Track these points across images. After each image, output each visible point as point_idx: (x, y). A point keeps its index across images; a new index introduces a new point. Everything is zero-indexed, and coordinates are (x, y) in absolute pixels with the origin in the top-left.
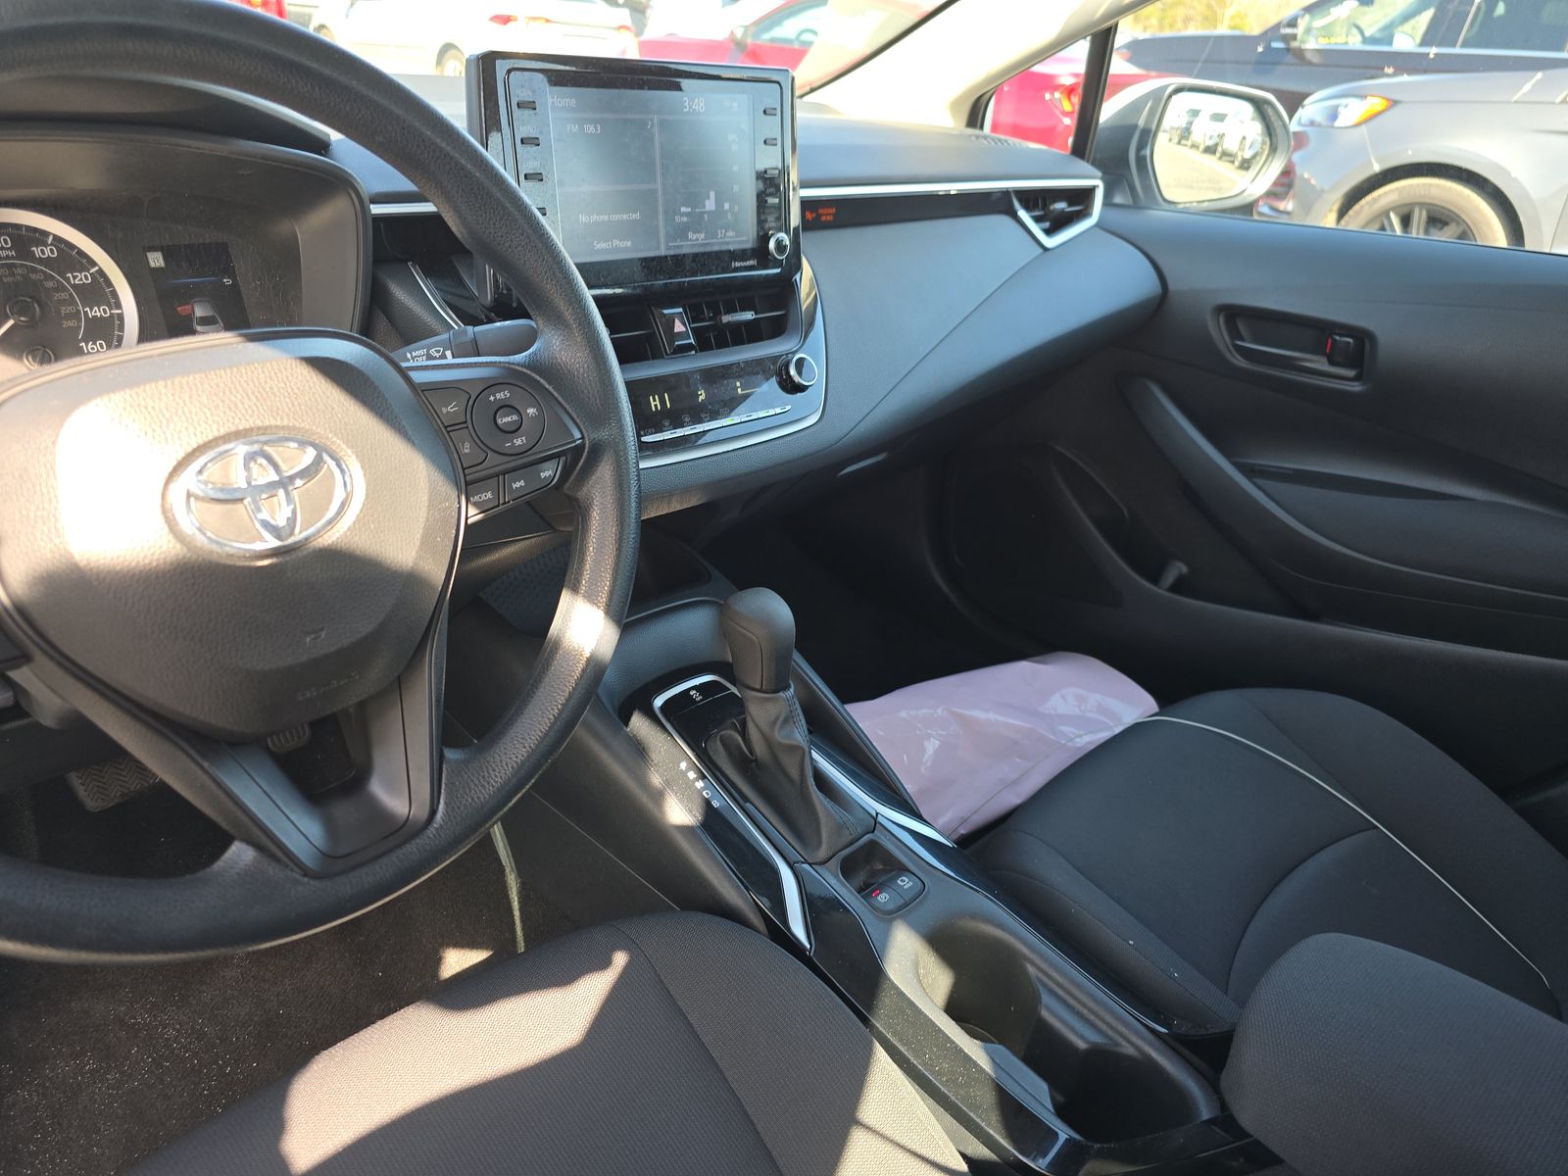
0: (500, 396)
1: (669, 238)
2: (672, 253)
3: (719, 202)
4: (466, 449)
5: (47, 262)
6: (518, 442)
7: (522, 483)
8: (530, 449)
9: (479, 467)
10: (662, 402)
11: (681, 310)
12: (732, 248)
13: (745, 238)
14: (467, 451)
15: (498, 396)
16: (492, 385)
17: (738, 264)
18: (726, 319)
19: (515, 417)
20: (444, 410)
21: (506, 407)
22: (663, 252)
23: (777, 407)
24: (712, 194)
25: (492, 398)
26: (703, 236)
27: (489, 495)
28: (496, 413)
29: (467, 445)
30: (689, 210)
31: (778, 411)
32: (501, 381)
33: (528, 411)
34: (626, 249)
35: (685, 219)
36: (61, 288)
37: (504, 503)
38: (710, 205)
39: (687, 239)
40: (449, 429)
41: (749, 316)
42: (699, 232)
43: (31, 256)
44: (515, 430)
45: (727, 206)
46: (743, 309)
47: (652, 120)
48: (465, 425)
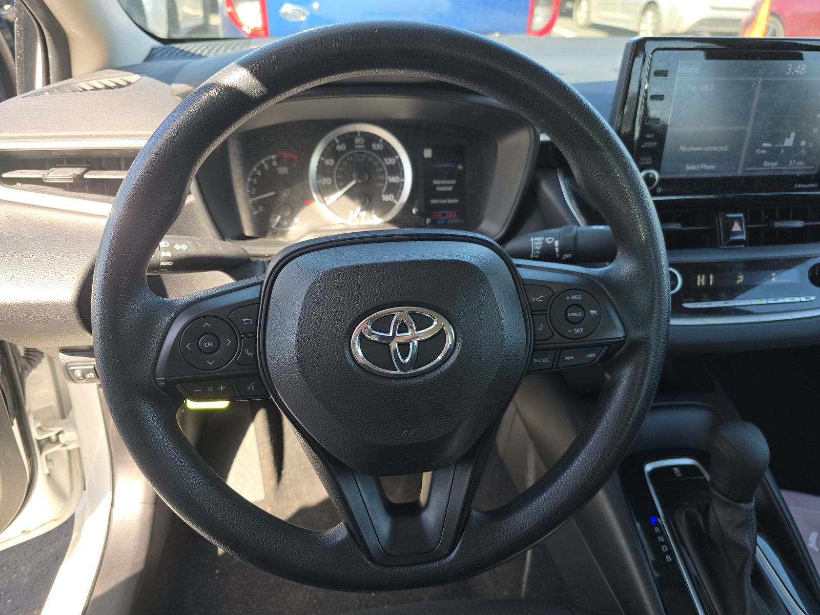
0: (574, 297)
1: (746, 164)
2: (746, 174)
3: (797, 141)
4: (540, 328)
5: (378, 152)
6: (577, 331)
7: (572, 358)
8: (584, 337)
9: (545, 342)
10: (707, 280)
11: (741, 215)
12: (798, 174)
13: (812, 167)
14: (540, 329)
15: (573, 297)
16: (570, 289)
17: (800, 186)
18: (778, 224)
19: (580, 314)
20: (534, 300)
21: (577, 306)
22: (739, 173)
23: (803, 296)
24: (793, 135)
25: (568, 298)
26: (775, 164)
27: (547, 360)
28: (568, 309)
29: (541, 326)
30: (769, 145)
31: (803, 299)
32: (578, 287)
33: (591, 312)
34: (710, 171)
35: (764, 152)
36: (380, 166)
37: (556, 368)
38: (789, 142)
39: (762, 165)
40: (533, 313)
41: (799, 224)
42: (773, 161)
43: (371, 149)
44: (576, 323)
45: (803, 143)
46: (796, 218)
47: (757, 82)
48: (544, 312)
